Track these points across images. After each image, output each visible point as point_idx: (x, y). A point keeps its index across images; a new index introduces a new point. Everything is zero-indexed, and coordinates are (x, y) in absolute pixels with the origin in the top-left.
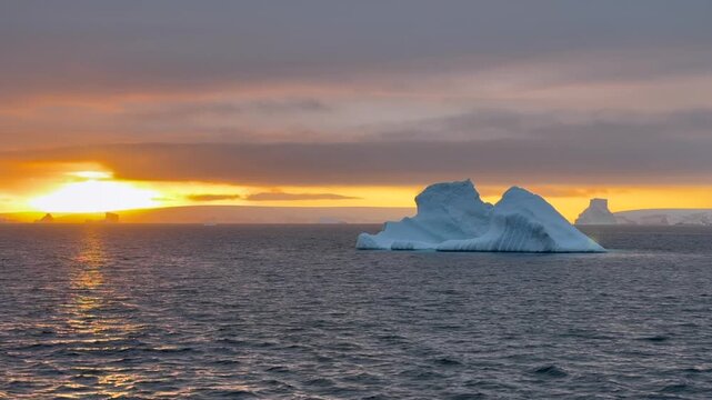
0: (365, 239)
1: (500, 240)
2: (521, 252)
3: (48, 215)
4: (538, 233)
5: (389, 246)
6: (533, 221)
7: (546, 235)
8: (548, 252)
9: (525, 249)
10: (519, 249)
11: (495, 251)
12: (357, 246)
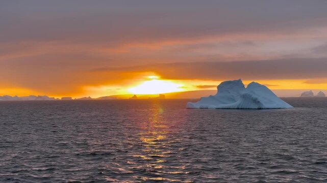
0: (190, 104)
1: (240, 104)
2: (249, 109)
3: (135, 96)
4: (256, 101)
5: (199, 107)
6: (254, 96)
7: (259, 102)
8: (260, 109)
9: (250, 107)
10: (248, 108)
11: (238, 109)
12: (187, 107)
